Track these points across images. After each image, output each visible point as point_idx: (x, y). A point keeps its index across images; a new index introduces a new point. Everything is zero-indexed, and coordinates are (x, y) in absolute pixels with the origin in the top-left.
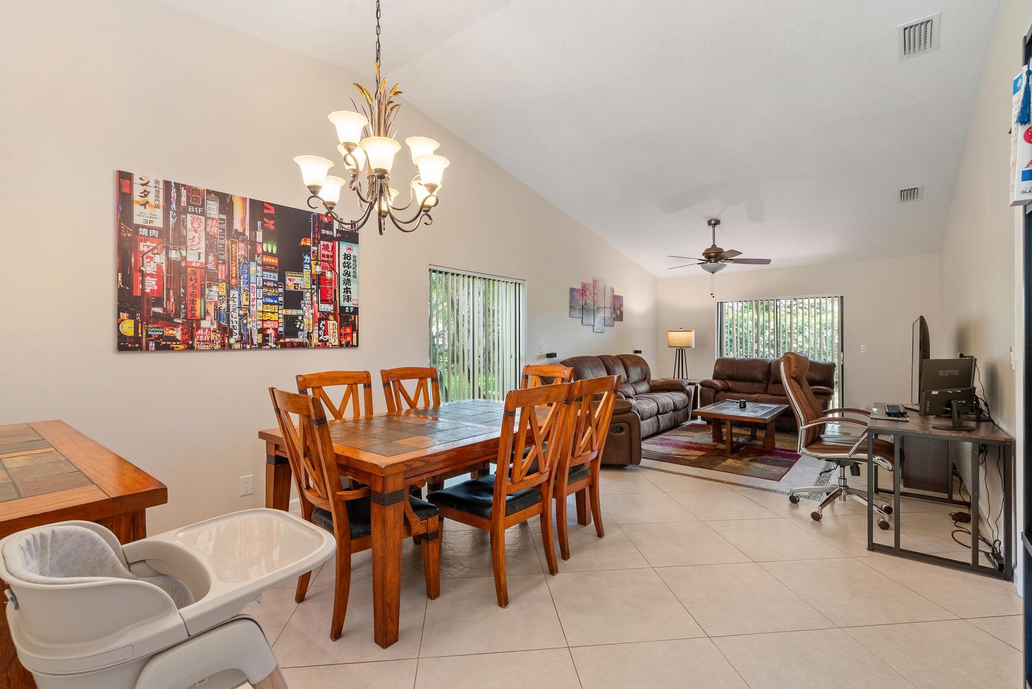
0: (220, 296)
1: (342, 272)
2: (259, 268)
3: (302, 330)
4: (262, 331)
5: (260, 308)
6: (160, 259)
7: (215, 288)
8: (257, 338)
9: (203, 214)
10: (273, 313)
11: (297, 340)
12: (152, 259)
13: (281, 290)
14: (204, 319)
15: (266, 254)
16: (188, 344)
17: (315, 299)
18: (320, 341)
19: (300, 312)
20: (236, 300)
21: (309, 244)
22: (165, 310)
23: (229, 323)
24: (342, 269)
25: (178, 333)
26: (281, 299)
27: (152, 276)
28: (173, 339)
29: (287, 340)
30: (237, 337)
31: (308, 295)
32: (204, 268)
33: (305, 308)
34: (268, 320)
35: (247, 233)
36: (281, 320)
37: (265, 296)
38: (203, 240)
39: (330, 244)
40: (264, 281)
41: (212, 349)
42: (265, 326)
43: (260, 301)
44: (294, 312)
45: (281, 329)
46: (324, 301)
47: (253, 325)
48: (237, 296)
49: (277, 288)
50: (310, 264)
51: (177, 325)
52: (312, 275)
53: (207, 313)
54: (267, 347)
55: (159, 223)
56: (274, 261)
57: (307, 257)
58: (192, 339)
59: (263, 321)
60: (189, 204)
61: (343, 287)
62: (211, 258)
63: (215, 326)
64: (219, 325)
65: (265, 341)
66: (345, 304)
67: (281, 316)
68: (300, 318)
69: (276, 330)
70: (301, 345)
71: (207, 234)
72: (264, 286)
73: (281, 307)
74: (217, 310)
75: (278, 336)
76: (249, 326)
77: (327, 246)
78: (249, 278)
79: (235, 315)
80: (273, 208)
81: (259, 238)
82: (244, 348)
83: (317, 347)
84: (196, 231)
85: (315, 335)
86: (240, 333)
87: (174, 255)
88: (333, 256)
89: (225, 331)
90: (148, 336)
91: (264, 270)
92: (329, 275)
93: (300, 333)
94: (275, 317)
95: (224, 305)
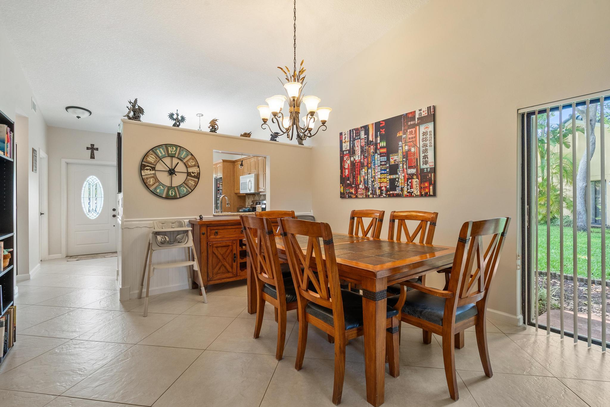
0: (365, 173)
1: (421, 145)
2: (379, 156)
3: (398, 187)
4: (380, 188)
5: (379, 176)
6: (349, 162)
7: (363, 170)
8: (378, 192)
9: (360, 138)
10: (384, 178)
11: (396, 192)
12: (347, 162)
13: (388, 165)
14: (360, 184)
15: (382, 148)
16: (356, 195)
17: (405, 167)
18: (408, 192)
19: (397, 176)
20: (370, 174)
21: (401, 135)
22: (350, 181)
23: (368, 185)
24: (421, 143)
25: (353, 191)
26: (388, 170)
27: (347, 169)
28: (352, 193)
29: (391, 192)
30: (371, 192)
31: (401, 165)
32: (360, 162)
33: (399, 173)
34: (383, 182)
35: (374, 141)
36: (388, 182)
37: (381, 170)
38: (360, 149)
39: (413, 130)
40: (381, 162)
41: (363, 198)
42: (381, 185)
43: (379, 173)
44: (394, 176)
45: (388, 187)
46: (410, 167)
47: (377, 186)
48: (370, 172)
49: (385, 164)
50: (402, 146)
51: (353, 187)
52: (403, 152)
53: (361, 181)
54: (382, 196)
55: (348, 148)
56: (384, 150)
57: (400, 143)
58: (357, 194)
59: (380, 183)
60: (356, 136)
61: (422, 155)
62: (362, 157)
63: (364, 187)
64: (365, 186)
65: (381, 193)
66: (424, 166)
67: (388, 179)
68: (397, 179)
69: (386, 187)
70: (398, 196)
71: (361, 146)
72: (381, 165)
73: (388, 175)
74: (364, 179)
75: (387, 191)
76: (375, 186)
77: (412, 131)
78: (375, 163)
79: (370, 181)
80: (384, 122)
81: (379, 141)
82: (373, 197)
83: (407, 196)
84: (358, 147)
85: (405, 189)
86: (372, 190)
87: (352, 159)
88: (415, 137)
89: (367, 189)
90: (346, 192)
91: (381, 157)
92: (413, 150)
93: (397, 188)
94: (385, 180)
95: (366, 177)
